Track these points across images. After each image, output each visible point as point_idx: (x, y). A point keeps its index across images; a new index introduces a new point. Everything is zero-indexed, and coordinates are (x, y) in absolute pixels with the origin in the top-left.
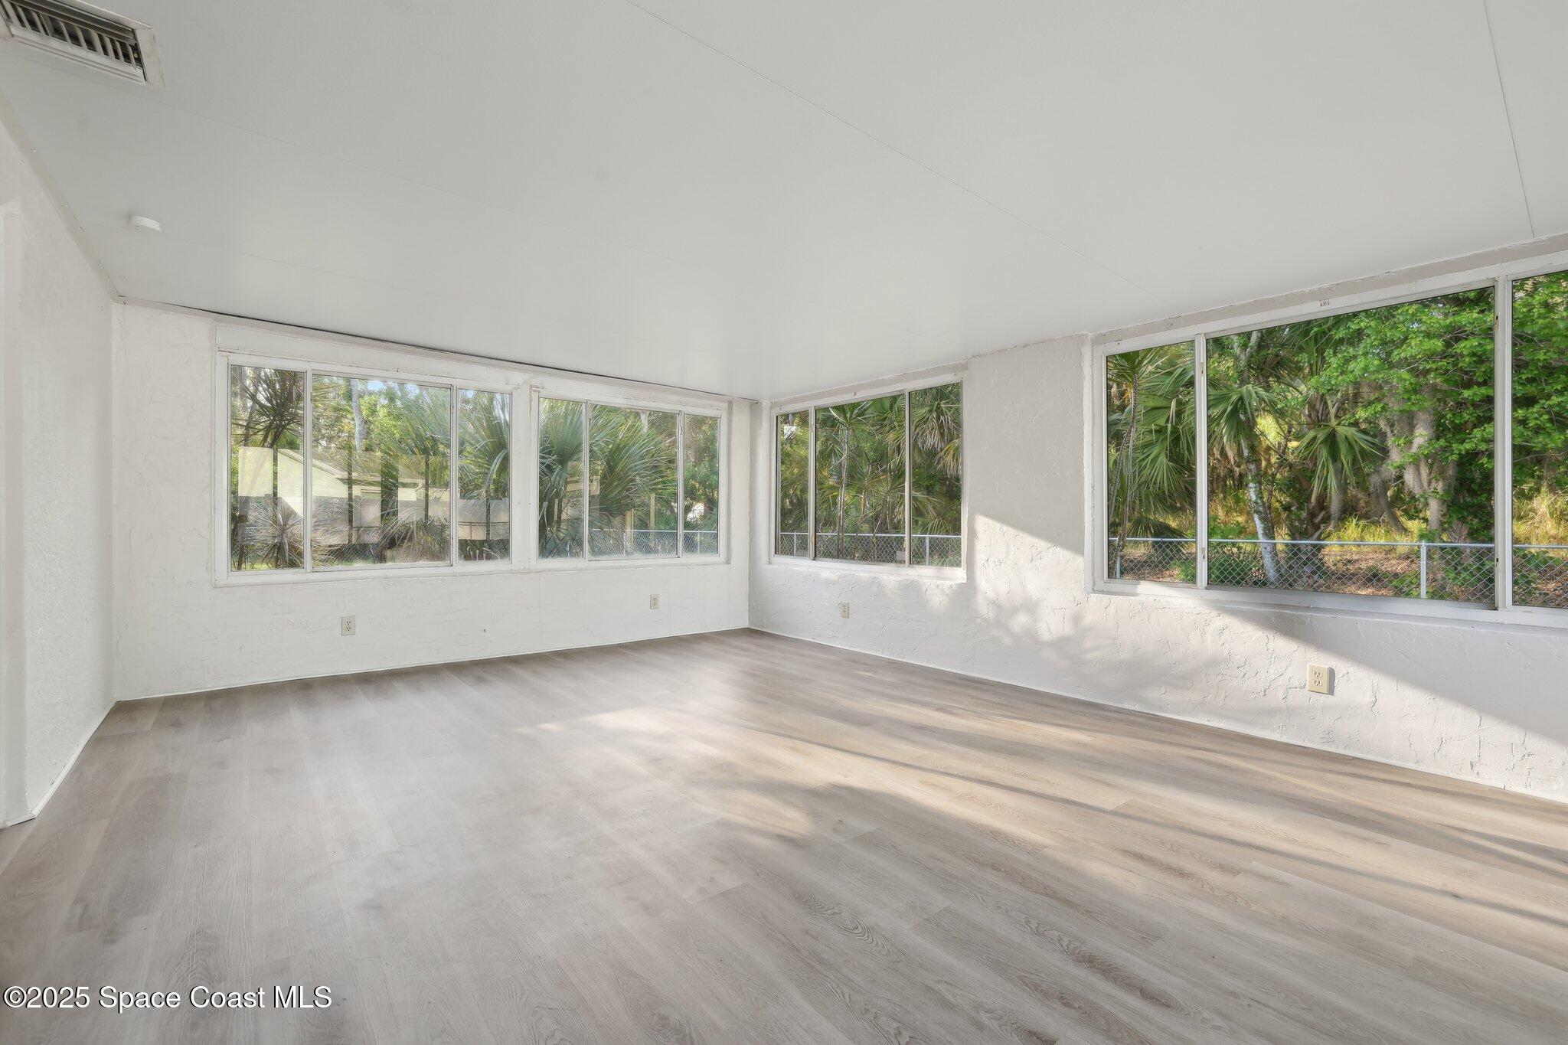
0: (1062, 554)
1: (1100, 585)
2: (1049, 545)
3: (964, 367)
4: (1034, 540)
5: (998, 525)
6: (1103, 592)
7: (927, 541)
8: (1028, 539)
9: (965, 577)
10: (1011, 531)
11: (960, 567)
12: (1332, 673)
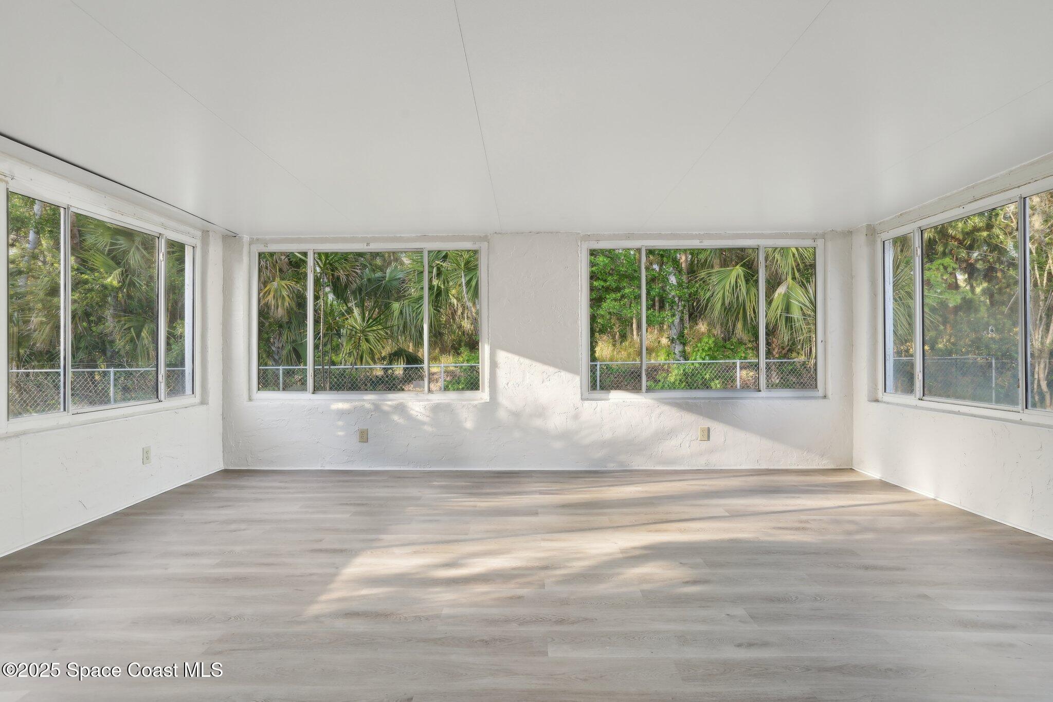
0: (565, 375)
1: (586, 394)
2: (557, 370)
3: (485, 238)
4: (546, 368)
5: (516, 358)
6: (588, 399)
7: (281, 372)
8: (539, 367)
9: (488, 398)
10: (526, 362)
11: (479, 390)
12: (709, 430)
